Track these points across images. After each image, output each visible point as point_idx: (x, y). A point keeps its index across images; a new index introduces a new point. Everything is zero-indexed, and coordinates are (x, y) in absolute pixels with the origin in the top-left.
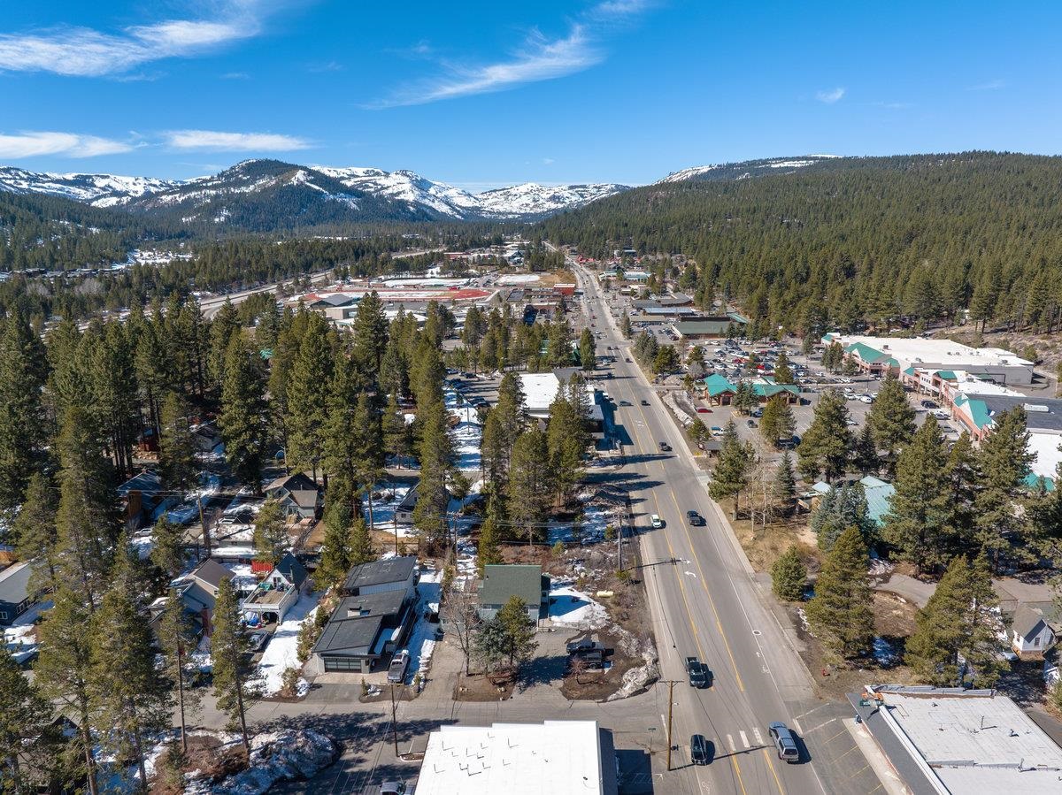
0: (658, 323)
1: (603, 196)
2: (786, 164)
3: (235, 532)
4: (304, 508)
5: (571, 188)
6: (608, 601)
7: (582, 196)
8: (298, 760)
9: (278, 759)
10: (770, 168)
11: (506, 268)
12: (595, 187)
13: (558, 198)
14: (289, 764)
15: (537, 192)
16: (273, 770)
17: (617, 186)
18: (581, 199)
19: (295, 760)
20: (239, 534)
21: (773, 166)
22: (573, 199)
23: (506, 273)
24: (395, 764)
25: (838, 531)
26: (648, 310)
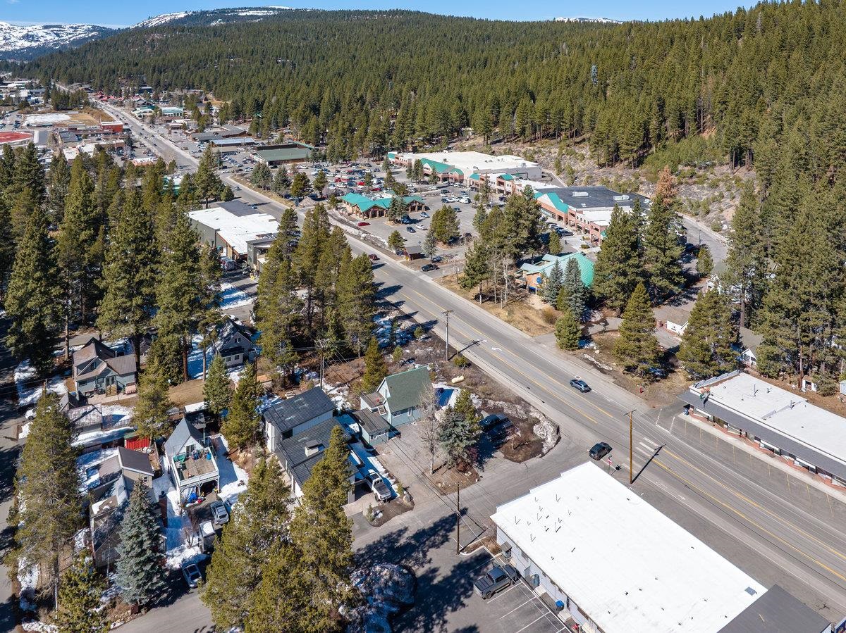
0: (233, 153)
1: (81, 36)
2: (251, 13)
3: (78, 417)
4: (122, 376)
5: (46, 27)
6: (464, 384)
7: (57, 35)
8: (394, 592)
9: (375, 600)
10: (238, 16)
11: (27, 109)
12: (72, 28)
13: (32, 36)
14: (387, 599)
15: (8, 31)
16: (380, 611)
17: (94, 27)
18: (57, 38)
19: (391, 593)
20: (84, 418)
21: (240, 14)
22: (49, 38)
23: (28, 113)
24: (464, 560)
25: (575, 295)
26: (217, 142)
